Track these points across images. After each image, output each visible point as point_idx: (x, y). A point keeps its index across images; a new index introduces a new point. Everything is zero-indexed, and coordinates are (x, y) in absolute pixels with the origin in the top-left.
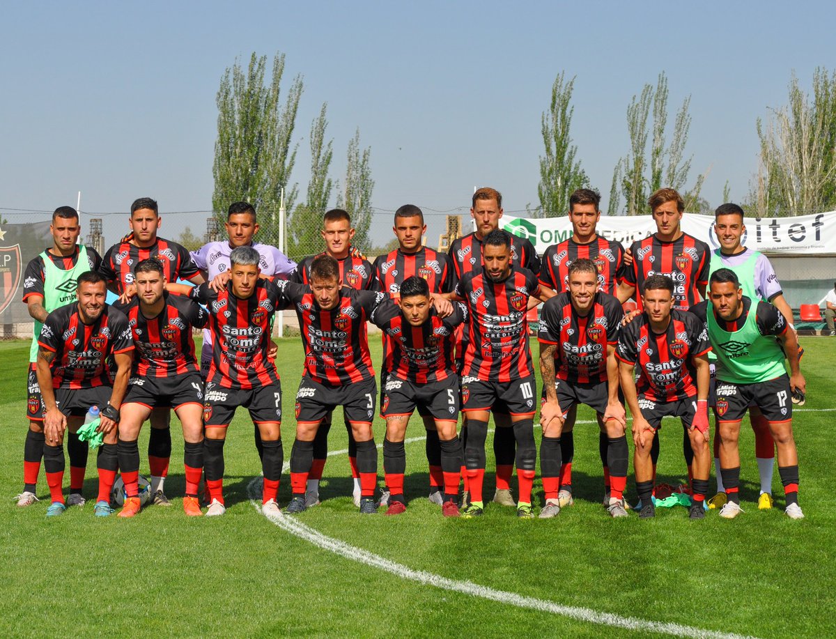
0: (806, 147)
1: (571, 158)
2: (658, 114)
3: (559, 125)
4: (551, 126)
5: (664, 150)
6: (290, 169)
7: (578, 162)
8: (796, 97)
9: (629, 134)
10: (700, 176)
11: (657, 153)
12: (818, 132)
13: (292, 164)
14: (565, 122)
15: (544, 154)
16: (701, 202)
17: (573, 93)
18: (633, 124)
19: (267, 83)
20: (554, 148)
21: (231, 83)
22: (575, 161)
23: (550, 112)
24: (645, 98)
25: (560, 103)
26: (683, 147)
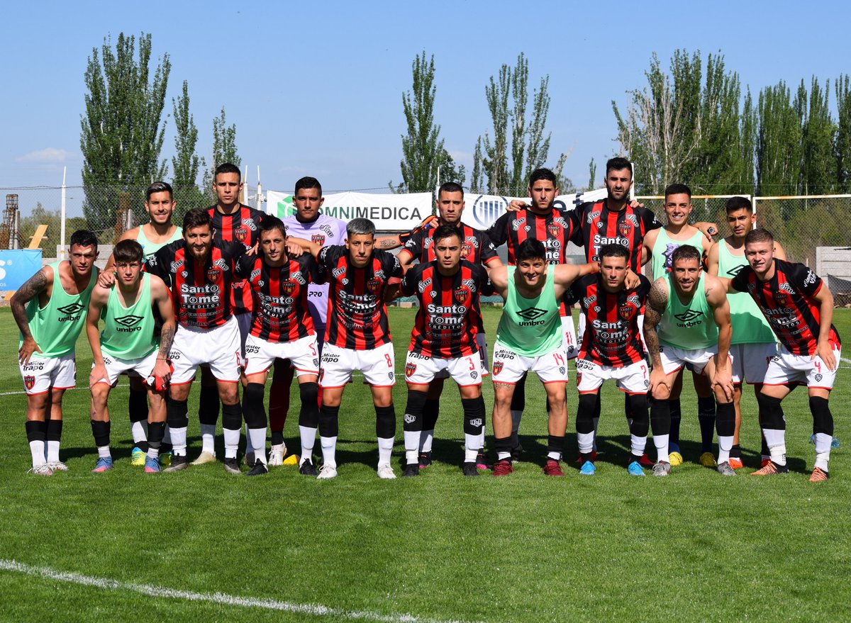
0: (667, 127)
1: (434, 137)
2: (519, 95)
3: (423, 106)
4: (414, 105)
5: (525, 129)
6: (159, 146)
7: (441, 141)
8: (656, 78)
9: (490, 114)
10: (562, 155)
11: (519, 132)
12: (679, 113)
13: (161, 141)
14: (429, 103)
15: (406, 134)
16: (563, 180)
17: (435, 74)
18: (493, 105)
19: (136, 59)
20: (417, 127)
21: (101, 63)
22: (438, 140)
23: (412, 92)
24: (504, 79)
25: (423, 82)
26: (543, 127)
